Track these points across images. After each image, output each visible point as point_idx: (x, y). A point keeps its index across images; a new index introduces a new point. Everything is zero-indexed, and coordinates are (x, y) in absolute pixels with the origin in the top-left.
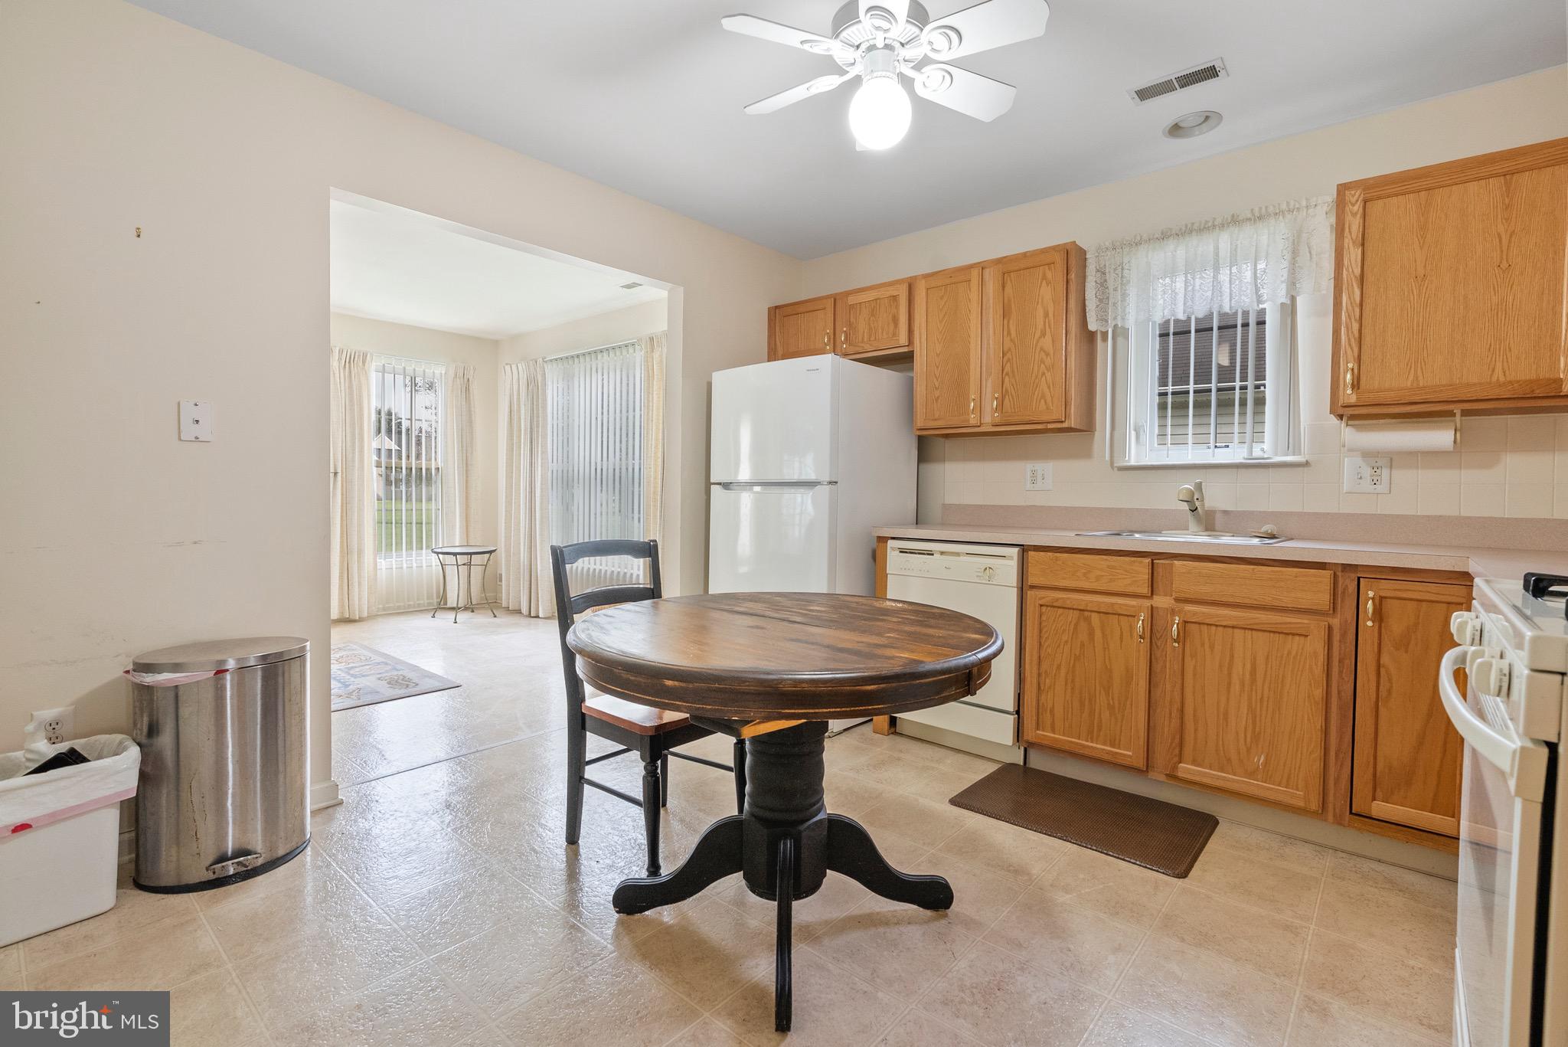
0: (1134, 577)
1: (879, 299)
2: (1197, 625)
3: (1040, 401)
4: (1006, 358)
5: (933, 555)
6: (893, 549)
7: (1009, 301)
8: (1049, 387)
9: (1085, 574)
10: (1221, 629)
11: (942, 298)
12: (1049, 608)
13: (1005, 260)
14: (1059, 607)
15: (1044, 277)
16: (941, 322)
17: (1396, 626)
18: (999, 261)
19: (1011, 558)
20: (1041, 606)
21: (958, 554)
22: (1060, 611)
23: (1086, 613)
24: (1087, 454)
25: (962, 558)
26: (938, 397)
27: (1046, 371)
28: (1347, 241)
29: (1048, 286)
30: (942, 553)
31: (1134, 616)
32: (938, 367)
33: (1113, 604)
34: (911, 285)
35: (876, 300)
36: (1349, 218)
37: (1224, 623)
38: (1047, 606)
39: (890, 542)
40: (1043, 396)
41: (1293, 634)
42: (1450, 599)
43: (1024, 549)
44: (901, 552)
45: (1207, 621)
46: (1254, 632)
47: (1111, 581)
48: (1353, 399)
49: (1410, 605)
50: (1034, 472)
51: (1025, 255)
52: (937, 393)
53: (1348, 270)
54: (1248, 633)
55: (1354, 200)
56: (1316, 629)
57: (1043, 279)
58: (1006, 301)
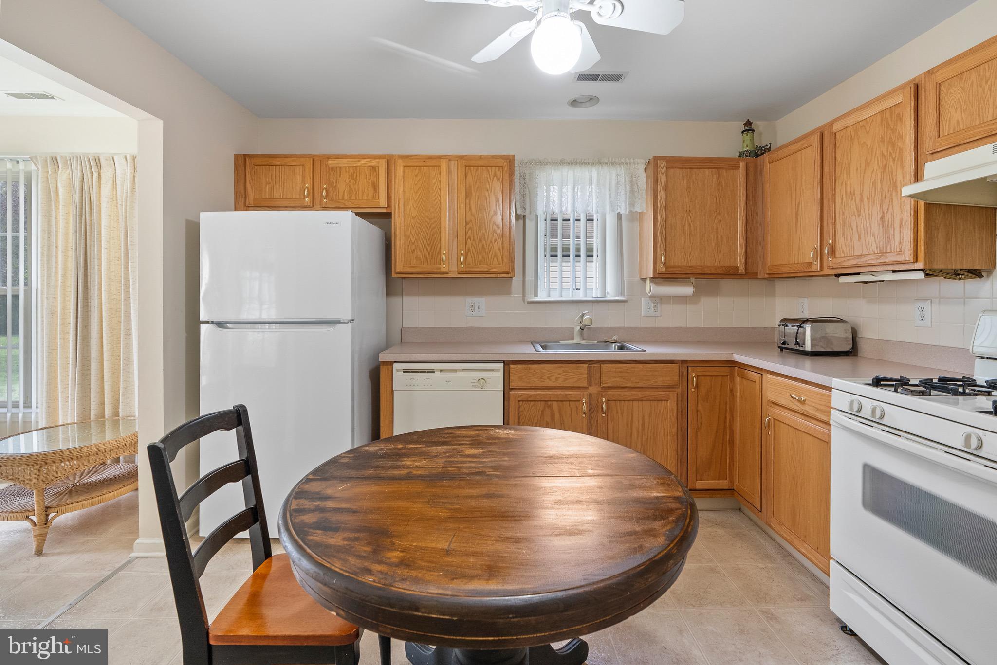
0: (579, 376)
1: (358, 167)
2: (614, 402)
3: (493, 259)
4: (468, 227)
5: (434, 372)
6: (398, 370)
7: (470, 187)
8: (500, 249)
9: (549, 378)
10: (626, 402)
11: (416, 176)
12: (524, 402)
13: (465, 157)
14: (532, 401)
15: (495, 175)
16: (416, 193)
17: (703, 390)
18: (461, 157)
19: (498, 370)
20: (519, 401)
21: (455, 371)
22: (532, 403)
23: (549, 403)
24: (508, 292)
25: (459, 373)
26: (414, 250)
27: (498, 239)
28: (659, 187)
29: (498, 181)
30: (441, 371)
31: (579, 401)
32: (413, 227)
33: (566, 395)
34: (390, 161)
35: (356, 167)
36: (660, 175)
37: (629, 399)
38: (523, 401)
39: (395, 365)
40: (496, 256)
41: (662, 400)
42: (723, 374)
43: (506, 364)
44: (404, 372)
45: (622, 399)
46: (643, 402)
47: (566, 380)
48: (663, 270)
49: (708, 378)
50: (472, 304)
51: (481, 157)
52: (413, 247)
53: (660, 201)
54: (640, 402)
55: (662, 166)
56: (673, 396)
57: (494, 176)
58: (467, 186)
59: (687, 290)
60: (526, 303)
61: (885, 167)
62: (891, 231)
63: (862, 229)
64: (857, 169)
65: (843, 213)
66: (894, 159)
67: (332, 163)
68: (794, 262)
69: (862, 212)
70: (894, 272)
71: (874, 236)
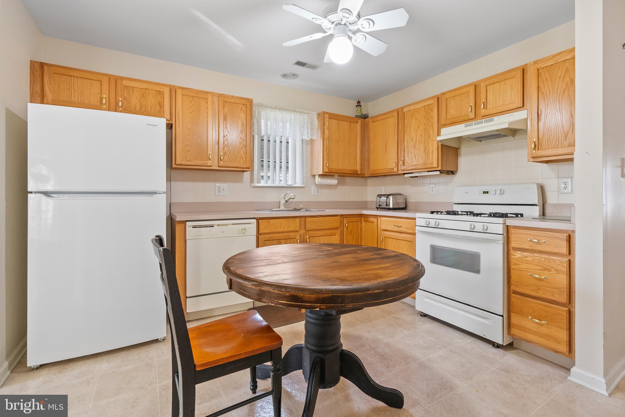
0: (295, 225)
1: (147, 89)
2: (312, 238)
3: (240, 159)
4: (225, 139)
5: (213, 227)
6: (189, 227)
7: (226, 114)
8: (244, 154)
9: (280, 226)
10: (317, 237)
11: (191, 102)
12: (267, 241)
13: (223, 96)
14: (271, 240)
15: (242, 109)
16: (190, 113)
17: (350, 229)
18: (220, 95)
19: (253, 223)
20: (264, 241)
21: (227, 225)
22: (271, 241)
23: (280, 240)
24: (241, 181)
25: (229, 226)
26: (189, 150)
27: (243, 147)
28: (326, 128)
29: (243, 113)
30: (218, 225)
31: (295, 238)
32: (189, 135)
33: (289, 235)
34: (173, 90)
35: (146, 89)
36: (326, 122)
37: (319, 235)
38: (266, 240)
39: (187, 223)
40: (242, 157)
41: (333, 235)
42: (357, 221)
43: (258, 219)
44: (193, 227)
45: (315, 236)
46: (325, 237)
47: (289, 227)
48: (327, 170)
49: (352, 223)
50: (219, 187)
51: (233, 97)
52: (189, 148)
53: (326, 135)
54: (324, 237)
55: (327, 117)
56: (338, 232)
57: (241, 110)
58: (225, 114)
59: (334, 181)
60: (252, 187)
61: (426, 129)
62: (428, 155)
63: (416, 154)
64: (414, 129)
65: (408, 147)
66: (429, 126)
67: (125, 83)
68: (386, 168)
69: (416, 147)
70: (428, 171)
71: (421, 156)
